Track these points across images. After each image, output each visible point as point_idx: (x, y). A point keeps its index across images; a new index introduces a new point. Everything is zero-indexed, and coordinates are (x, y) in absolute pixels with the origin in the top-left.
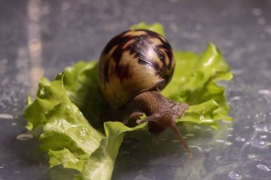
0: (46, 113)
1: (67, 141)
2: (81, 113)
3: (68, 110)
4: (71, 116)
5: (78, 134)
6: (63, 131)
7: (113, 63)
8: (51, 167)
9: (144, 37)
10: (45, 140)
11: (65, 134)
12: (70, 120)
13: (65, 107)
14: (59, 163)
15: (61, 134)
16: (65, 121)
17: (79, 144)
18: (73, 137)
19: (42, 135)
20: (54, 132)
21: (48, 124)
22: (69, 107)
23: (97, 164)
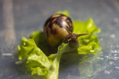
0: (28, 52)
1: (37, 63)
2: (42, 51)
3: (37, 51)
4: (38, 53)
5: (42, 60)
6: (36, 60)
7: (49, 29)
8: (32, 75)
9: (60, 17)
10: (29, 64)
11: (36, 61)
12: (38, 55)
13: (35, 49)
14: (36, 73)
15: (35, 61)
16: (36, 55)
17: (43, 64)
18: (40, 62)
19: (27, 62)
20: (32, 60)
21: (29, 57)
22: (37, 49)
23: (52, 72)
